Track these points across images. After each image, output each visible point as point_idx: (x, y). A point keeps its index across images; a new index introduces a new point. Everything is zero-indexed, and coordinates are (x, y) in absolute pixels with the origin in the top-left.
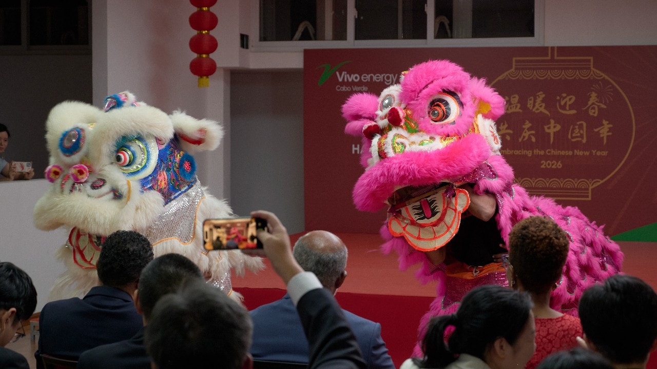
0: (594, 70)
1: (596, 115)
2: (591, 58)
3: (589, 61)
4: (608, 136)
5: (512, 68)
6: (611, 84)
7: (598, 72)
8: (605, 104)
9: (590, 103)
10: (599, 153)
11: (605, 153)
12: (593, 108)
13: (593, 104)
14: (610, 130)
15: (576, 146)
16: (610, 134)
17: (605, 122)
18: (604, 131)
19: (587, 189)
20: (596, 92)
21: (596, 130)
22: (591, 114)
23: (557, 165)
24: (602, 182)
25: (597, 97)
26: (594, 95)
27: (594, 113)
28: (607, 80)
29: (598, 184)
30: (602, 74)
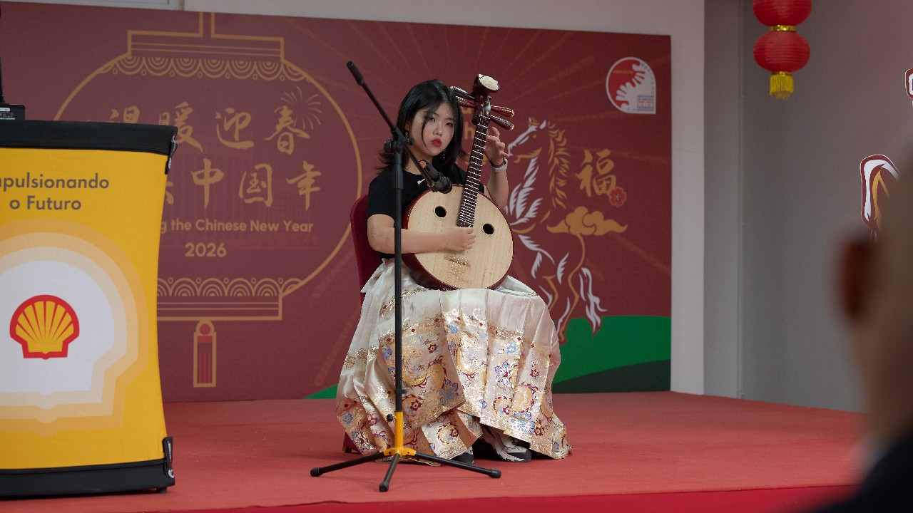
0: (289, 64)
1: (290, 152)
2: (282, 40)
3: (277, 45)
4: (312, 194)
5: (126, 51)
6: (318, 91)
7: (294, 67)
8: (307, 131)
9: (279, 128)
10: (296, 227)
11: (308, 227)
12: (286, 138)
13: (285, 129)
14: (317, 182)
15: (254, 212)
16: (317, 189)
17: (307, 167)
18: (307, 182)
19: (276, 299)
20: (290, 107)
21: (291, 182)
22: (282, 149)
23: (216, 250)
24: (302, 283)
25: (293, 116)
26: (286, 112)
27: (286, 147)
28: (311, 84)
29: (296, 287)
30: (300, 71)
